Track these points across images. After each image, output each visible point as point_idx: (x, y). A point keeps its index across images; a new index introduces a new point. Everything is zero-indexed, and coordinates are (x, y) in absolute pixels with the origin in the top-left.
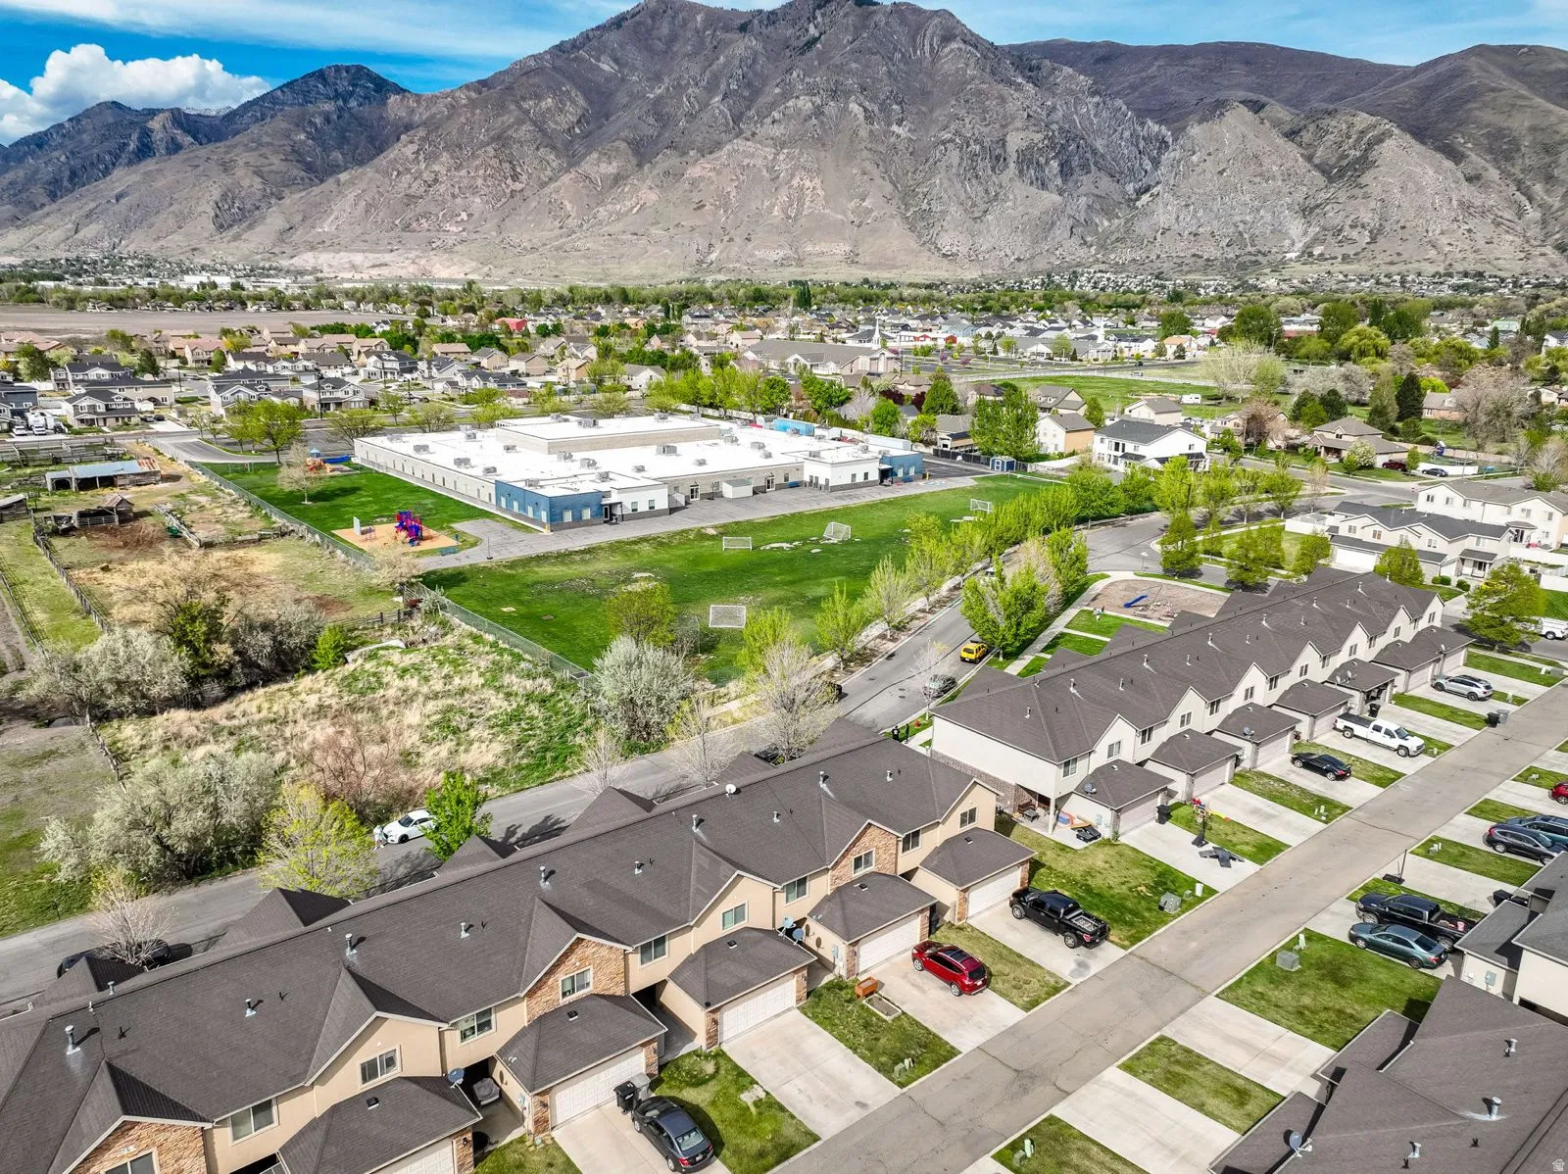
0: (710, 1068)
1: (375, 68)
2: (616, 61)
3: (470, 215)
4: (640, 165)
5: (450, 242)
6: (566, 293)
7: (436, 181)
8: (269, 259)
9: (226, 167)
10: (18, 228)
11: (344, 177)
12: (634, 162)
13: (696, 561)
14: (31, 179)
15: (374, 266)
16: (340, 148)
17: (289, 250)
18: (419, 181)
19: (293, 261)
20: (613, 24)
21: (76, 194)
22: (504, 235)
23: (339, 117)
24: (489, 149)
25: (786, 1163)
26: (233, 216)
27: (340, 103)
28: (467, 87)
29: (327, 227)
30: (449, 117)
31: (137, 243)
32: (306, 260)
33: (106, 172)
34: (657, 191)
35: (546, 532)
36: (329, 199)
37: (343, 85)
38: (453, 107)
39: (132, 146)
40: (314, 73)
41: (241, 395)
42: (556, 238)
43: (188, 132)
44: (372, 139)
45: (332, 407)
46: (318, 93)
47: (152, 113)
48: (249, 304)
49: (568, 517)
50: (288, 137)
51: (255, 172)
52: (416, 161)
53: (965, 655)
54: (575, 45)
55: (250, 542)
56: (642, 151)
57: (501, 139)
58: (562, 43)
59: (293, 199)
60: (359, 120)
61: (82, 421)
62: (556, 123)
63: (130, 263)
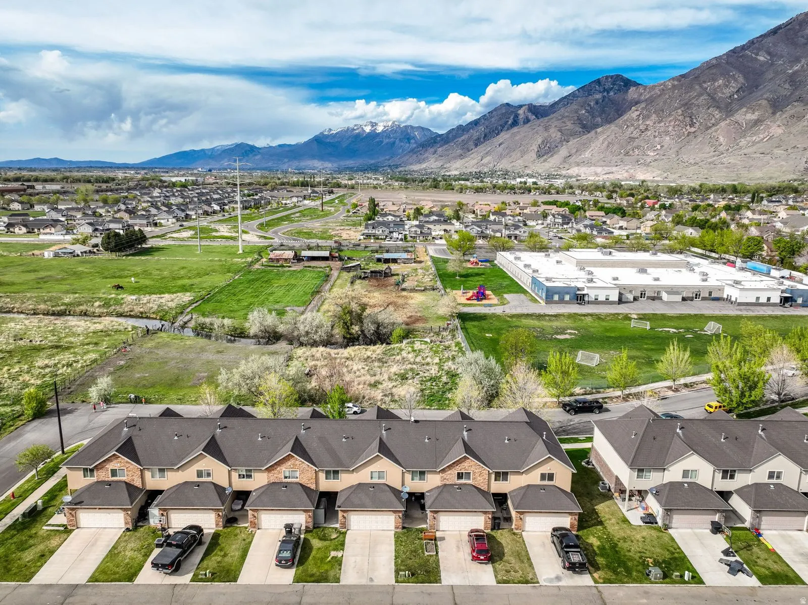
0: (334, 536)
1: (626, 75)
2: (769, 54)
3: (662, 147)
4: (774, 113)
5: (649, 161)
6: (697, 187)
7: (646, 129)
8: (557, 171)
9: (546, 129)
10: (461, 159)
11: (599, 130)
12: (770, 111)
13: (612, 329)
14: (470, 138)
15: (606, 174)
16: (600, 116)
17: (567, 166)
18: (637, 130)
19: (568, 171)
20: (771, 32)
21: (484, 144)
22: (679, 156)
23: (602, 101)
24: (680, 111)
25: (316, 584)
26: (544, 151)
27: (605, 94)
28: (673, 79)
29: (587, 154)
30: (659, 96)
31: (504, 165)
32: (574, 171)
33: (498, 134)
34: (783, 128)
35: (543, 303)
36: (590, 141)
37: (608, 85)
38: (663, 90)
39: (510, 122)
40: (595, 81)
41: (474, 230)
42: (711, 157)
43: (533, 113)
44: (617, 111)
45: (513, 238)
46: (596, 90)
47: (521, 106)
48: (532, 191)
49: (556, 298)
50: (576, 112)
51: (558, 130)
52: (638, 120)
53: (707, 408)
54: (743, 48)
55: (419, 290)
56: (777, 106)
57: (687, 105)
58: (735, 48)
59: (573, 142)
60: (612, 101)
61: (411, 237)
62: (723, 93)
63: (499, 173)
